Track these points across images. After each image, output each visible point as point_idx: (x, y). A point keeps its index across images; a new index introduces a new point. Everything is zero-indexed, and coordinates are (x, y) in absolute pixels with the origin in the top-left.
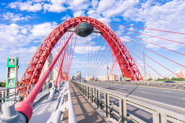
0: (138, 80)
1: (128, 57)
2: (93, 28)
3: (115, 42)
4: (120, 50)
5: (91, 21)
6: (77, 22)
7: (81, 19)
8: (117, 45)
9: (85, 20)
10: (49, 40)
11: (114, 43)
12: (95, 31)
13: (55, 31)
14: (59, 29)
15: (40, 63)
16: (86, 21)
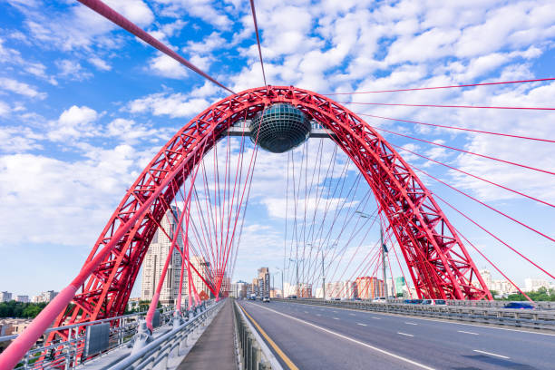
0: (470, 296)
1: (431, 218)
2: (312, 122)
3: (383, 165)
4: (404, 192)
5: (303, 100)
6: (258, 103)
7: (270, 95)
8: (393, 178)
9: (281, 98)
10: (166, 164)
11: (381, 169)
12: (315, 131)
13: (186, 133)
14: (200, 127)
15: (137, 238)
16: (288, 100)
